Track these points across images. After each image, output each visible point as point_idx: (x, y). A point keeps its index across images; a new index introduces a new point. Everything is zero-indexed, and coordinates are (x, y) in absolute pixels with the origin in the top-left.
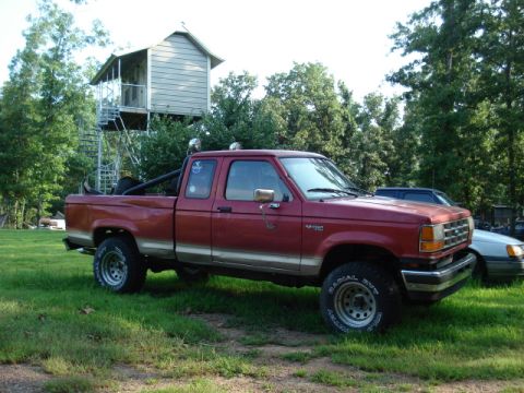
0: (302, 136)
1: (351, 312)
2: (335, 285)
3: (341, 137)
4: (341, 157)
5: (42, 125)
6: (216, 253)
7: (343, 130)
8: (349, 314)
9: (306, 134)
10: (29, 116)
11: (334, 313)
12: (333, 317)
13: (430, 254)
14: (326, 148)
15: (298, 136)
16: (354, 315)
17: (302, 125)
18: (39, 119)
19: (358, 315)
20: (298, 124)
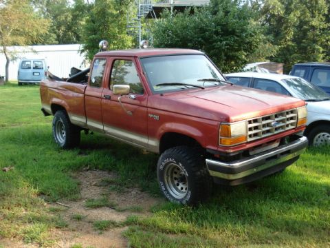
0: (295, 15)
1: (178, 185)
2: (163, 164)
3: (324, 15)
4: (324, 29)
5: (117, 16)
6: (106, 129)
7: (326, 9)
8: (176, 186)
9: (298, 13)
10: (110, 11)
11: (164, 185)
12: (163, 188)
13: (228, 148)
14: (314, 23)
15: (292, 15)
16: (179, 187)
17: (295, 7)
18: (115, 12)
19: (182, 188)
20: (292, 6)
